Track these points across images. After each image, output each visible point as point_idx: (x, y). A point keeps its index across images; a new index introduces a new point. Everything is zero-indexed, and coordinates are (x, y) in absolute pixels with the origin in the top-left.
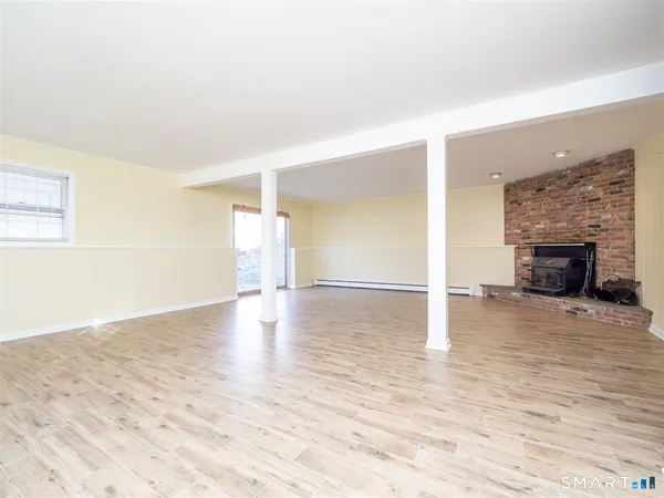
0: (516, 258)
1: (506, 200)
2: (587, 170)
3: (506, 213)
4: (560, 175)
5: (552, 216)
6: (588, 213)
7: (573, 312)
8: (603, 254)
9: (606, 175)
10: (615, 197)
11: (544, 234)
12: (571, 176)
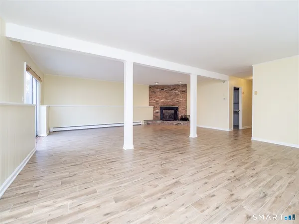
0: (153, 110)
1: (150, 91)
2: (176, 87)
3: (150, 95)
4: (169, 86)
5: (166, 98)
6: (176, 98)
7: (177, 125)
8: (180, 109)
9: (181, 89)
10: (183, 95)
11: (163, 103)
12: (172, 88)
